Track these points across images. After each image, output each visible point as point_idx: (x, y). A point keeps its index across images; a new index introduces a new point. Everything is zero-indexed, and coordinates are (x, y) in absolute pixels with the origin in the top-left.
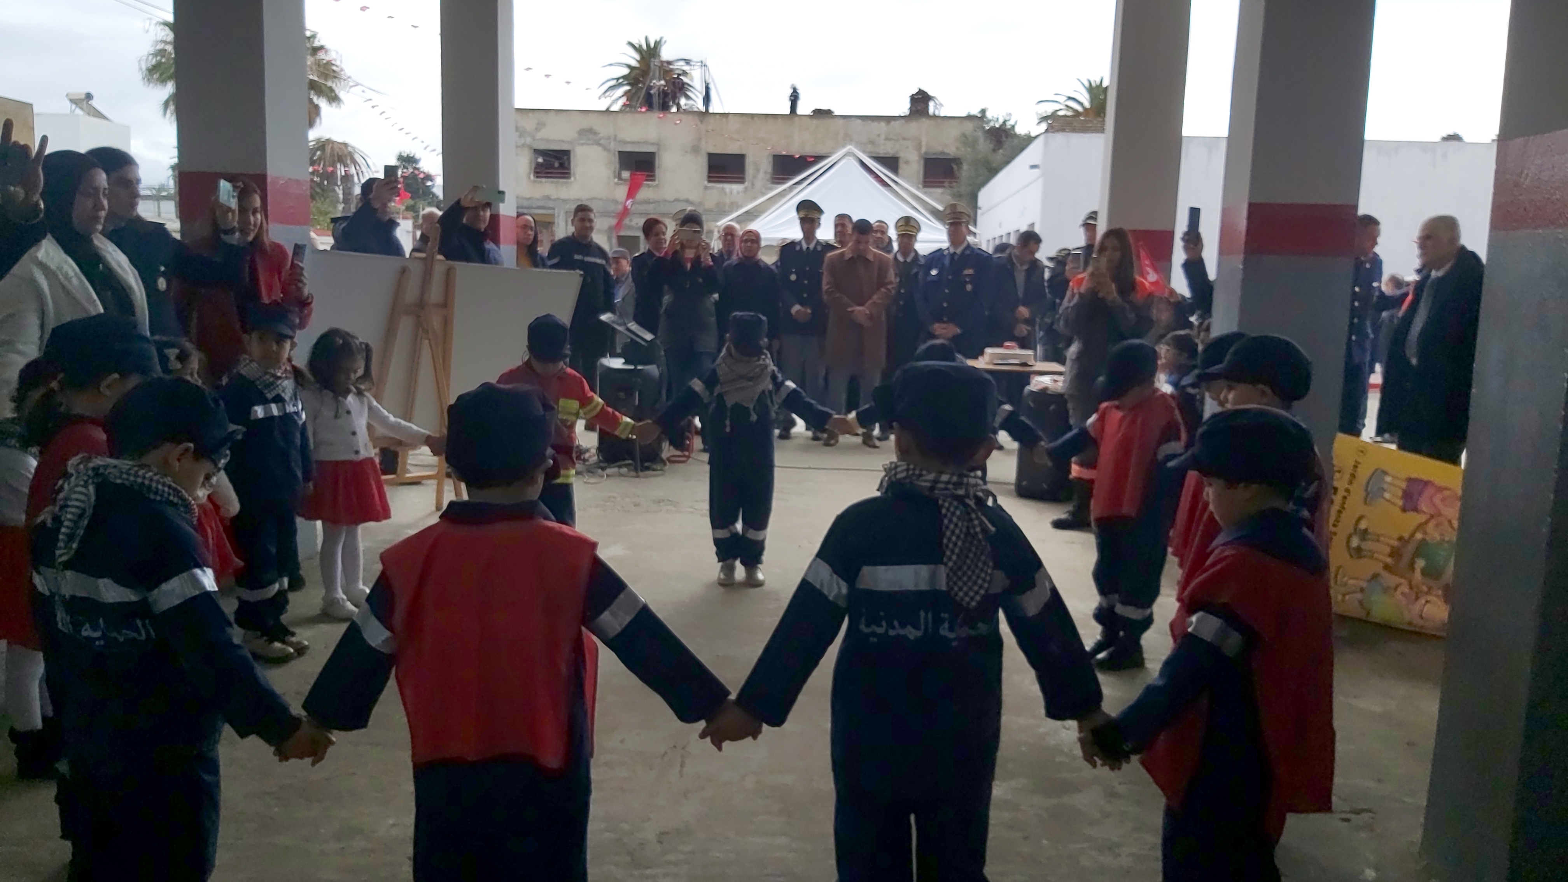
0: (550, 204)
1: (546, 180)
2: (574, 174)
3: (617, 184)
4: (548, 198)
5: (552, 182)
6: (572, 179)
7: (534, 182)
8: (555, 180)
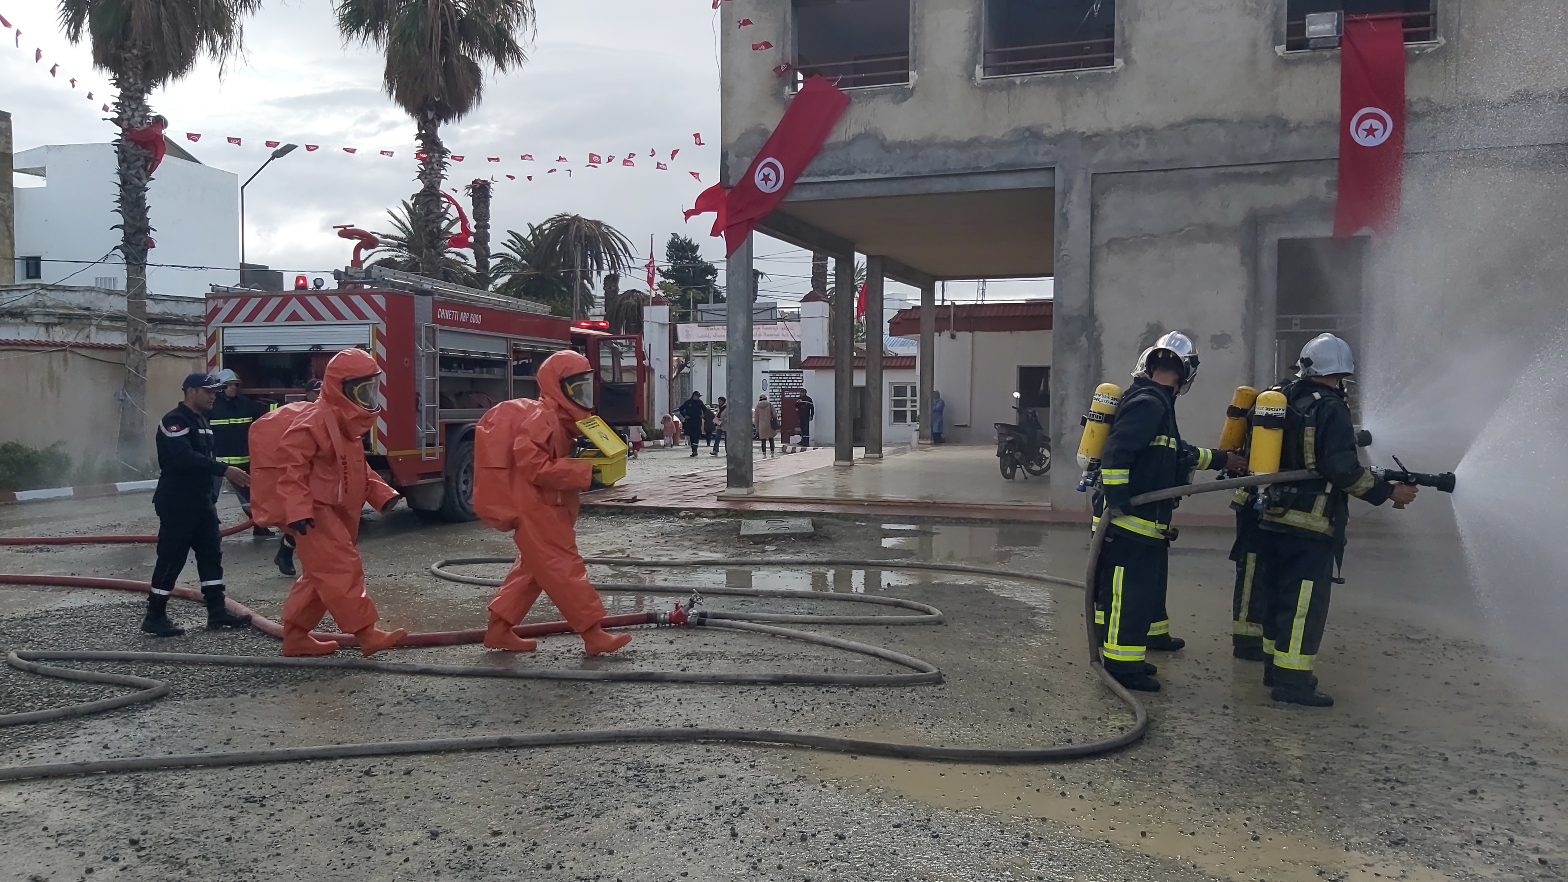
0: (1040, 155)
1: (1027, 77)
2: (1126, 46)
3: (1285, 62)
4: (1033, 135)
5: (1049, 82)
6: (1119, 62)
7: (986, 88)
8: (1058, 74)
